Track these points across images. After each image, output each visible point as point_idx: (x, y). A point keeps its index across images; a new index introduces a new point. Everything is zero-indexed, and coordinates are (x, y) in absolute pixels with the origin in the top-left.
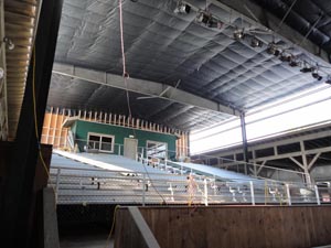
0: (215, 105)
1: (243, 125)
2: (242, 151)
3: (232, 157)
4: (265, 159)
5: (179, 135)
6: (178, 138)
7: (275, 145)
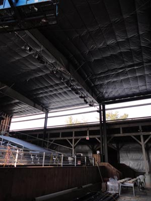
0: (33, 103)
1: (46, 118)
2: (42, 133)
3: (36, 135)
4: (54, 139)
6: (3, 119)
7: (61, 132)
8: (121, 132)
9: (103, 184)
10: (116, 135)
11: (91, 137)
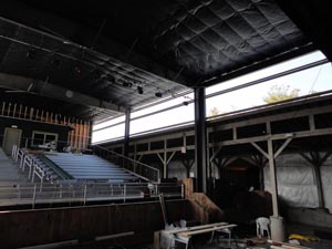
0: (98, 102)
1: (128, 121)
5: (72, 126)
6: (71, 129)
7: (149, 141)
8: (235, 137)
9: (156, 234)
10: (227, 143)
11: (189, 148)
